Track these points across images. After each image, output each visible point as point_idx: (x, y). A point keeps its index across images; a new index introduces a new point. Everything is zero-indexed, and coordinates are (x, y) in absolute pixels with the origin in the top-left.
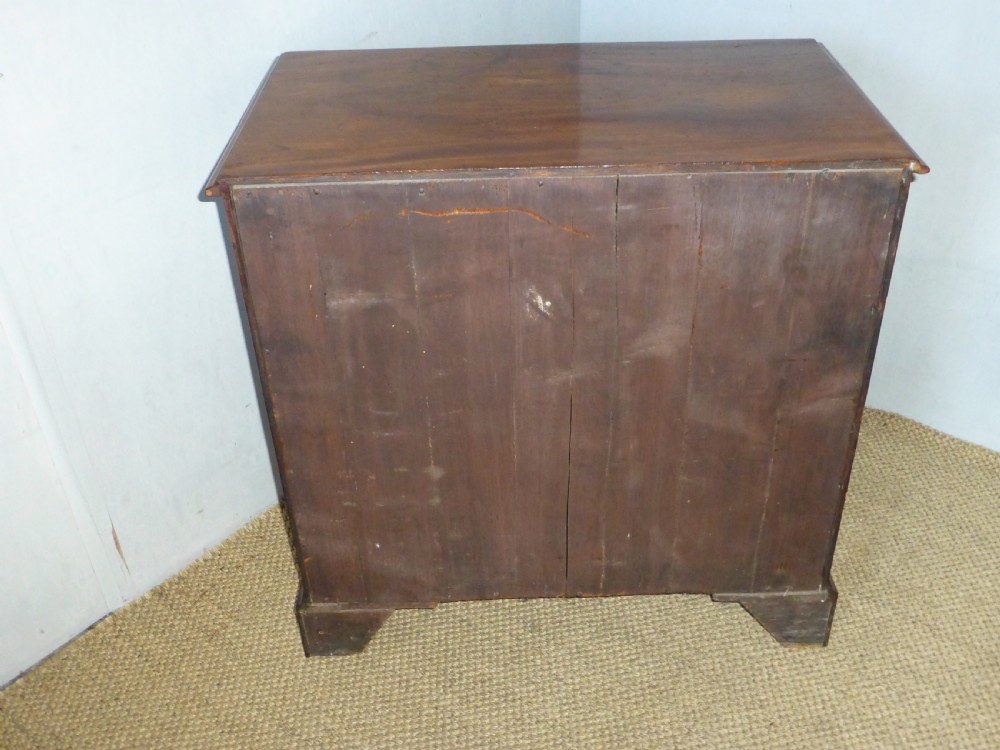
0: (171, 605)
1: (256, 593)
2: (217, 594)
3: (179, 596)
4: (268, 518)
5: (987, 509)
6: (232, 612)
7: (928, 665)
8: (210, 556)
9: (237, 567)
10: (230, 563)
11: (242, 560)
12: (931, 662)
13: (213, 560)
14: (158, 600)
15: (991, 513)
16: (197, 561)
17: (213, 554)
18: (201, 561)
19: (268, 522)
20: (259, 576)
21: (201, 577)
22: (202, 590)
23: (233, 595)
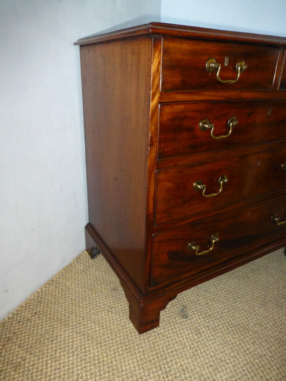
1: (40, 334)
4: (42, 291)
6: (27, 348)
8: (11, 316)
9: (28, 320)
10: (23, 319)
11: (30, 316)
13: (13, 318)
16: (4, 319)
17: (13, 314)
18: (6, 319)
19: (42, 293)
20: (41, 324)
21: (7, 329)
22: (8, 337)
23: (27, 337)
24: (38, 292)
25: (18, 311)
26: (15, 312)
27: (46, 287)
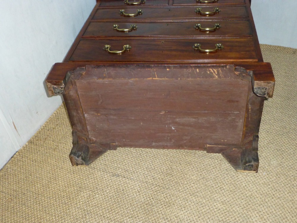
0: (36, 145)
2: (50, 138)
3: (37, 141)
4: (57, 112)
5: (272, 61)
6: (58, 141)
7: (271, 103)
8: (43, 128)
10: (50, 128)
11: (54, 126)
12: (272, 102)
13: (44, 129)
14: (31, 144)
15: (274, 62)
17: (44, 127)
18: (40, 129)
19: (57, 114)
20: (62, 129)
21: (43, 134)
22: (45, 138)
23: (56, 137)
24: (55, 113)
25: (46, 125)
26: (44, 125)
27: (59, 110)
